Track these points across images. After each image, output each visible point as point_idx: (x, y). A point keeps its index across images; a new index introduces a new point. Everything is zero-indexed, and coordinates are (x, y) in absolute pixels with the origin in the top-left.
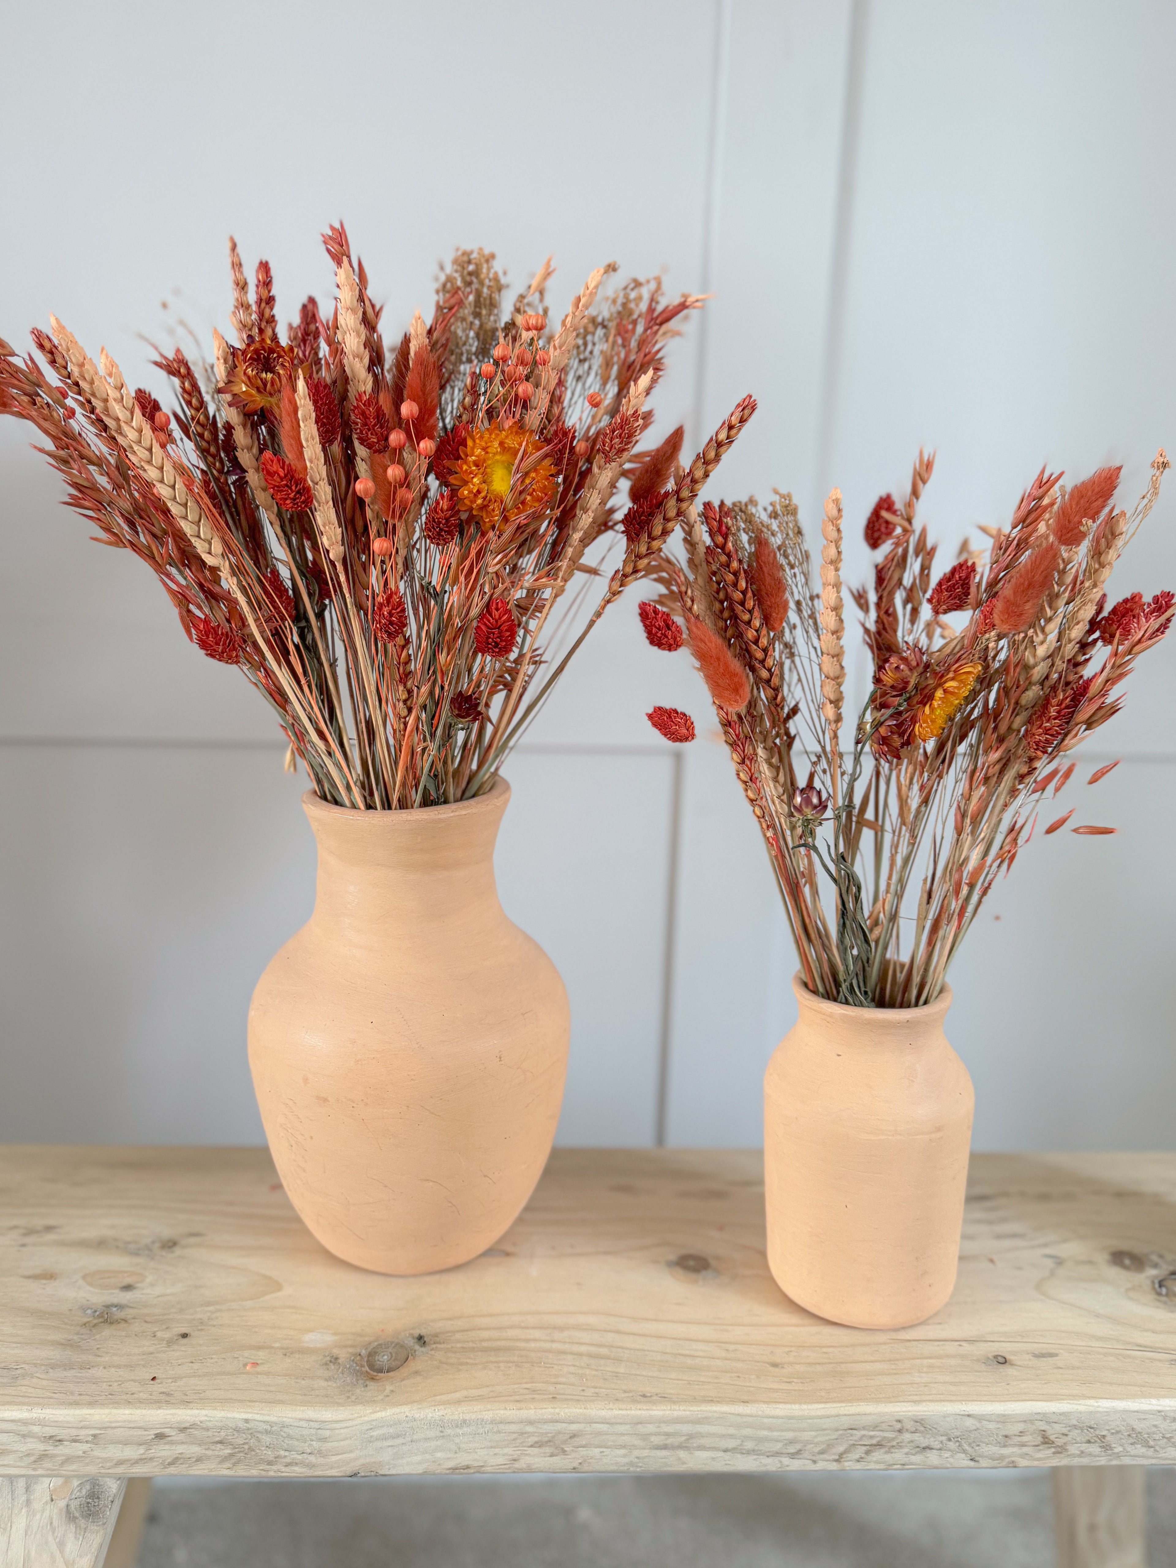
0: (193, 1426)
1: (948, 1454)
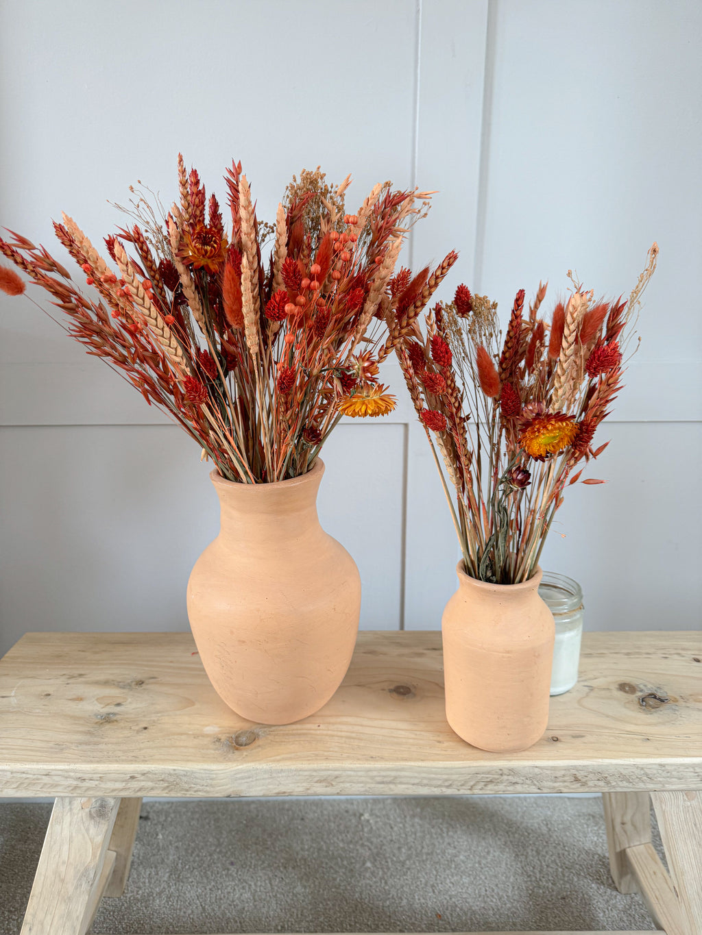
0: (149, 772)
1: (526, 786)
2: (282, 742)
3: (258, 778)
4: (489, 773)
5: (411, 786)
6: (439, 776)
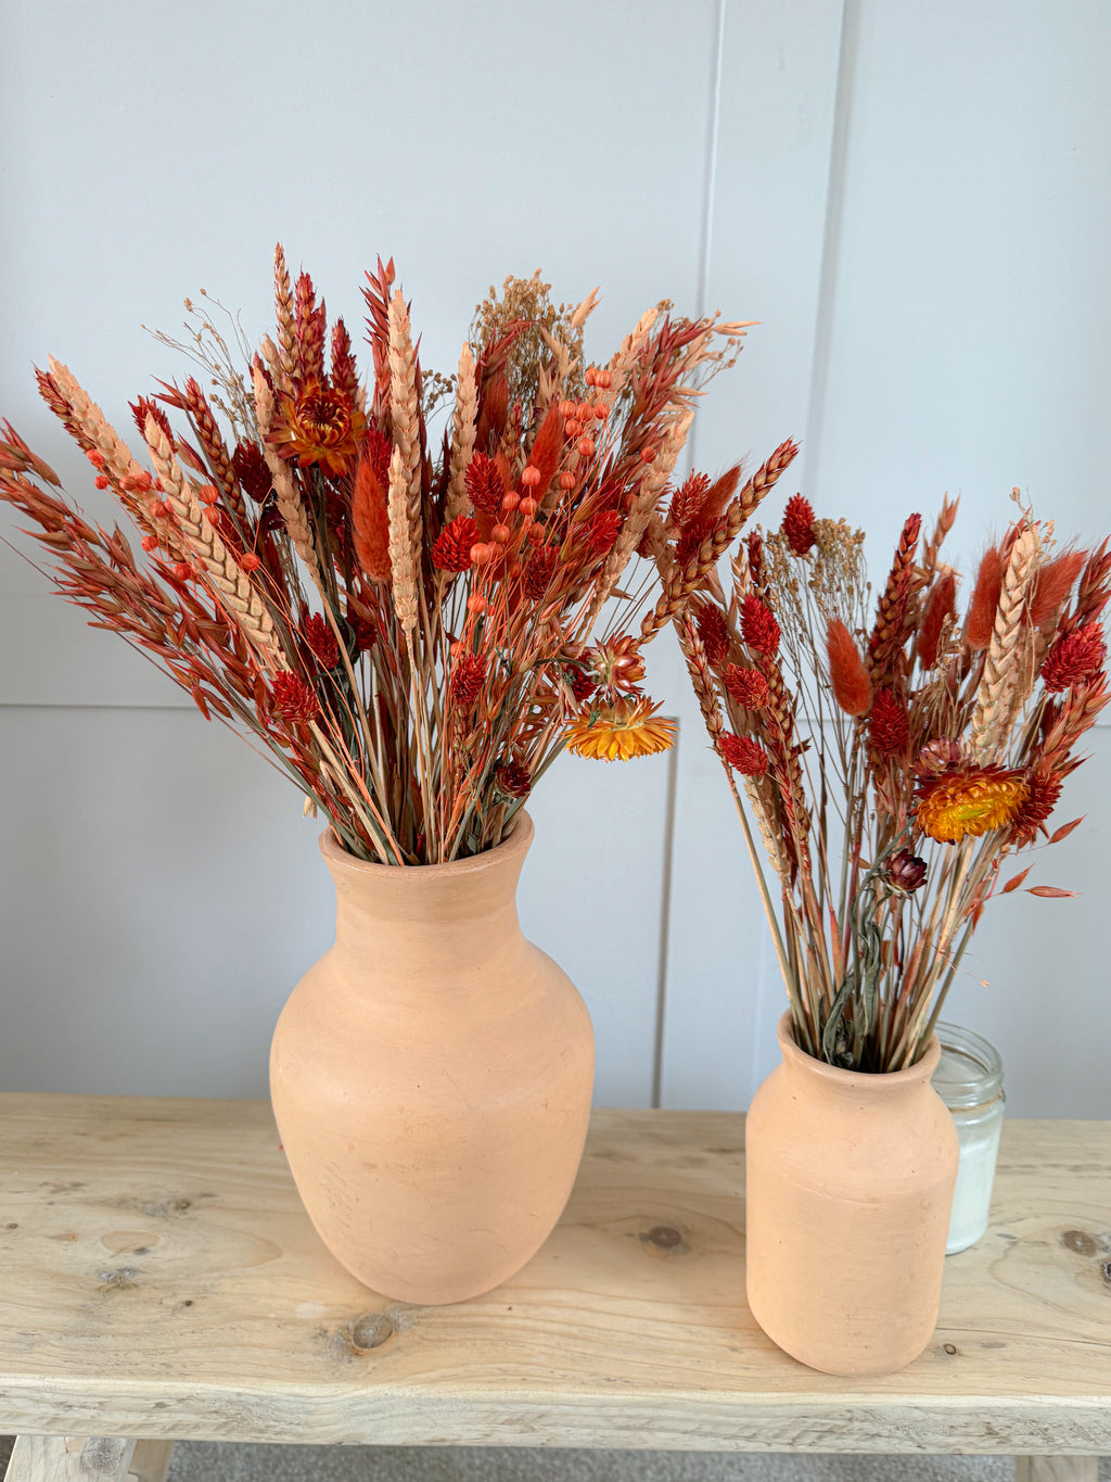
0: (190, 1397)
1: (896, 1441)
2: (440, 1341)
3: (394, 1413)
4: (827, 1416)
5: (682, 1436)
6: (732, 1419)
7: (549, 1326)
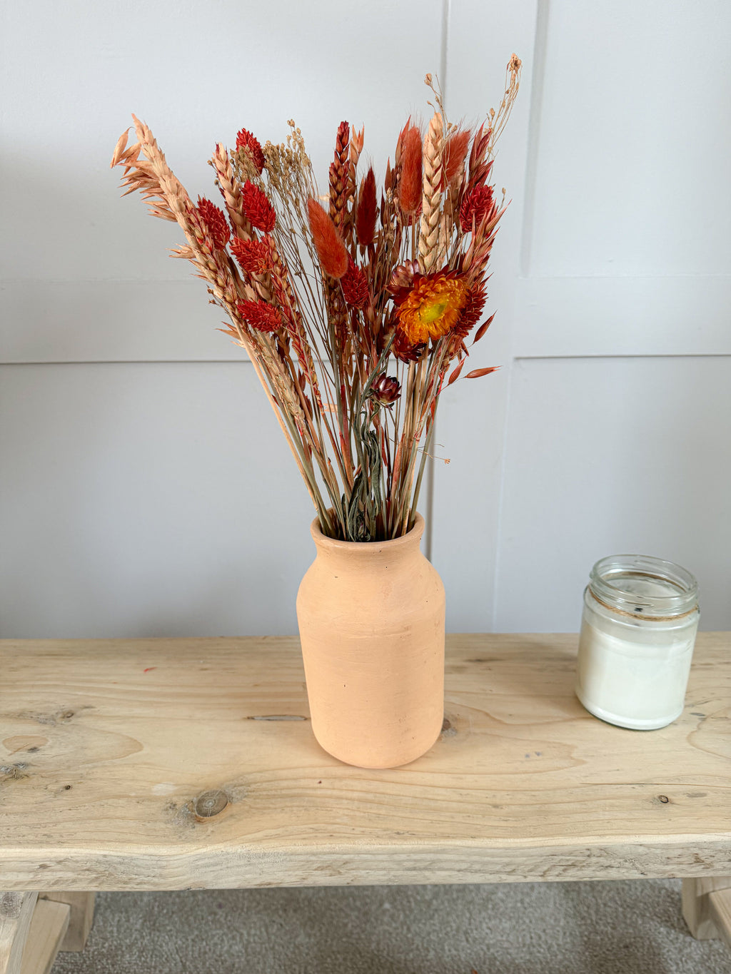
0: (66, 860)
1: (624, 870)
2: (265, 808)
3: (229, 865)
4: (570, 854)
5: (456, 873)
6: (496, 859)
7: (350, 795)
